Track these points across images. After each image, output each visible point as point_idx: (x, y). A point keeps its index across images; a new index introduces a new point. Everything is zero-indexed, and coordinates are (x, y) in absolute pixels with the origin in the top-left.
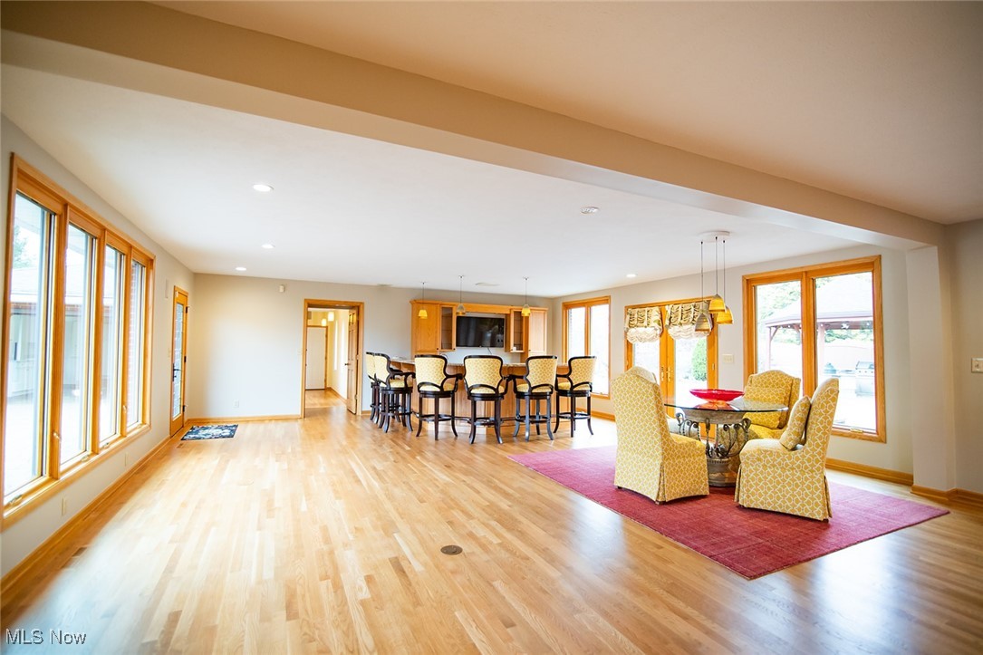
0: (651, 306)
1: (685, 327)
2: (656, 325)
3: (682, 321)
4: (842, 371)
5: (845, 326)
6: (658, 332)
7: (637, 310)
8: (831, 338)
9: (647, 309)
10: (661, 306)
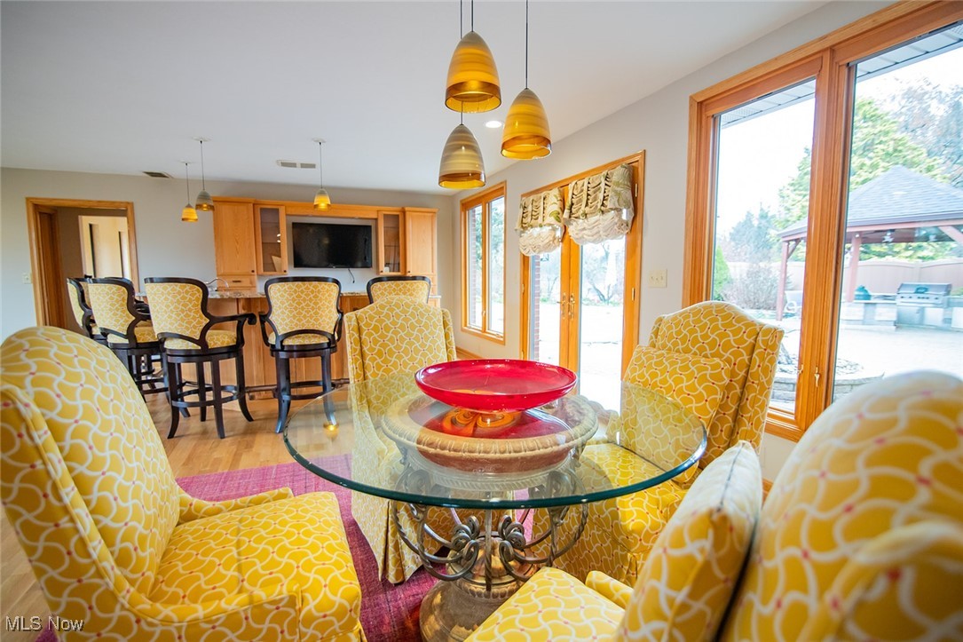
0: (549, 188)
1: (592, 219)
2: (551, 220)
3: (587, 210)
4: (879, 297)
5: (888, 238)
6: (559, 234)
7: (531, 198)
8: (867, 256)
9: (543, 195)
10: (562, 186)
